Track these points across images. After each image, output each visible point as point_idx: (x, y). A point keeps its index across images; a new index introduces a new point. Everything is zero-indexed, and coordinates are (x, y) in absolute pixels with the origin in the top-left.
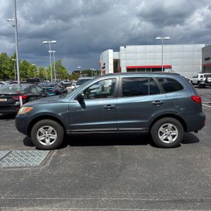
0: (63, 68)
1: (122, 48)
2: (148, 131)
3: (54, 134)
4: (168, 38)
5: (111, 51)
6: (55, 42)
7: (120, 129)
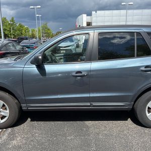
0: (49, 30)
1: (94, 13)
2: (131, 107)
3: (6, 109)
4: (132, 3)
5: (84, 16)
6: (39, 7)
7: (94, 104)
